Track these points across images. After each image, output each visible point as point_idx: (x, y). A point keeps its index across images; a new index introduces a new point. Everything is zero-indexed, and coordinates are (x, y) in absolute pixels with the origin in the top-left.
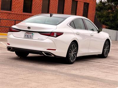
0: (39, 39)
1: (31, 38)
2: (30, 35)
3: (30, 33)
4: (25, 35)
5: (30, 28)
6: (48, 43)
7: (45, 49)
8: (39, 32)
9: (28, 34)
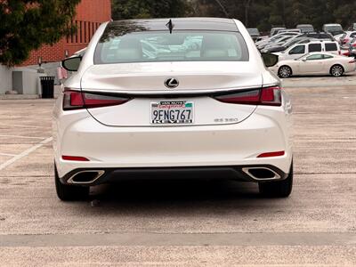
0: (218, 122)
1: (185, 120)
2: (175, 110)
3: (178, 103)
4: (156, 114)
5: (175, 82)
6: (257, 130)
7: (252, 156)
8: (215, 95)
9: (166, 109)
